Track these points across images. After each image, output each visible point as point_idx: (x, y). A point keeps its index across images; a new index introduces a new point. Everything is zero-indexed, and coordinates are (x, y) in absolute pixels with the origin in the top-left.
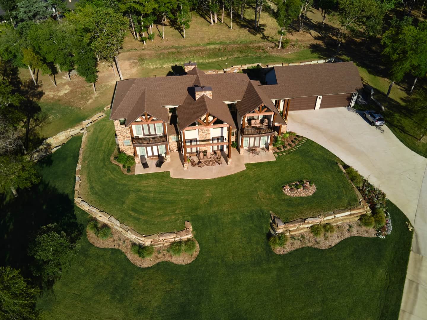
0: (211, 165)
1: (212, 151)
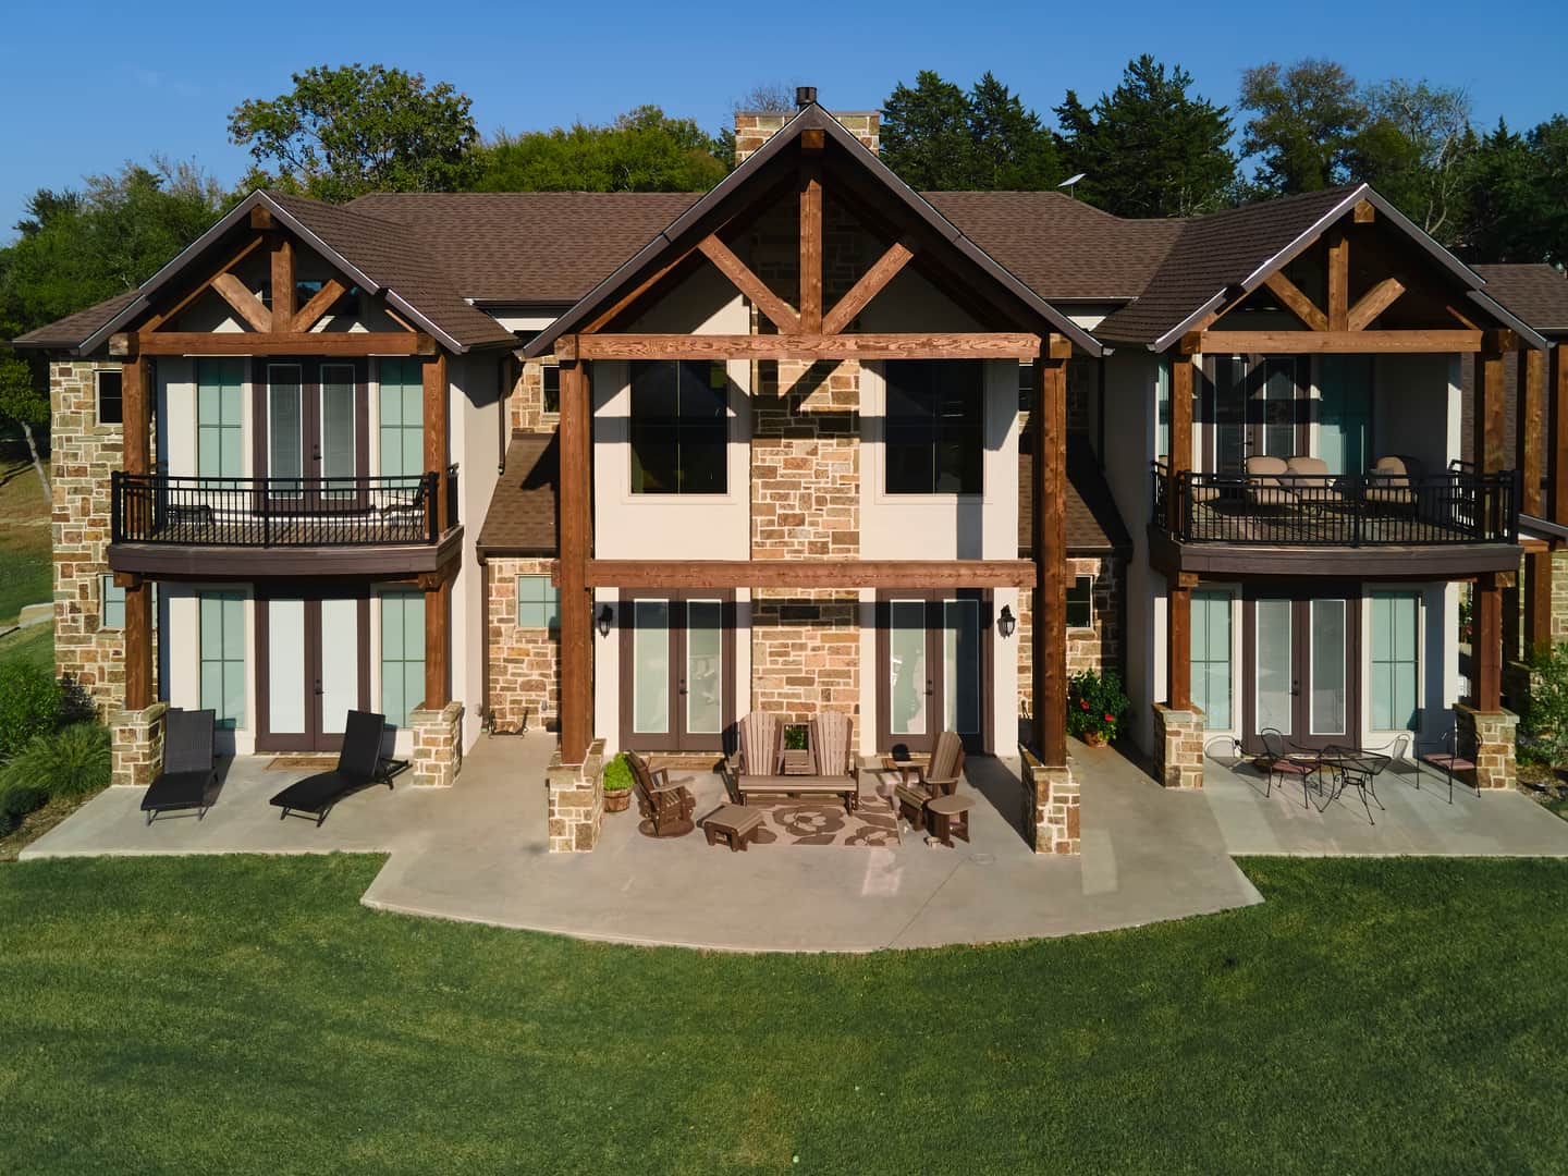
0: (850, 841)
1: (880, 748)
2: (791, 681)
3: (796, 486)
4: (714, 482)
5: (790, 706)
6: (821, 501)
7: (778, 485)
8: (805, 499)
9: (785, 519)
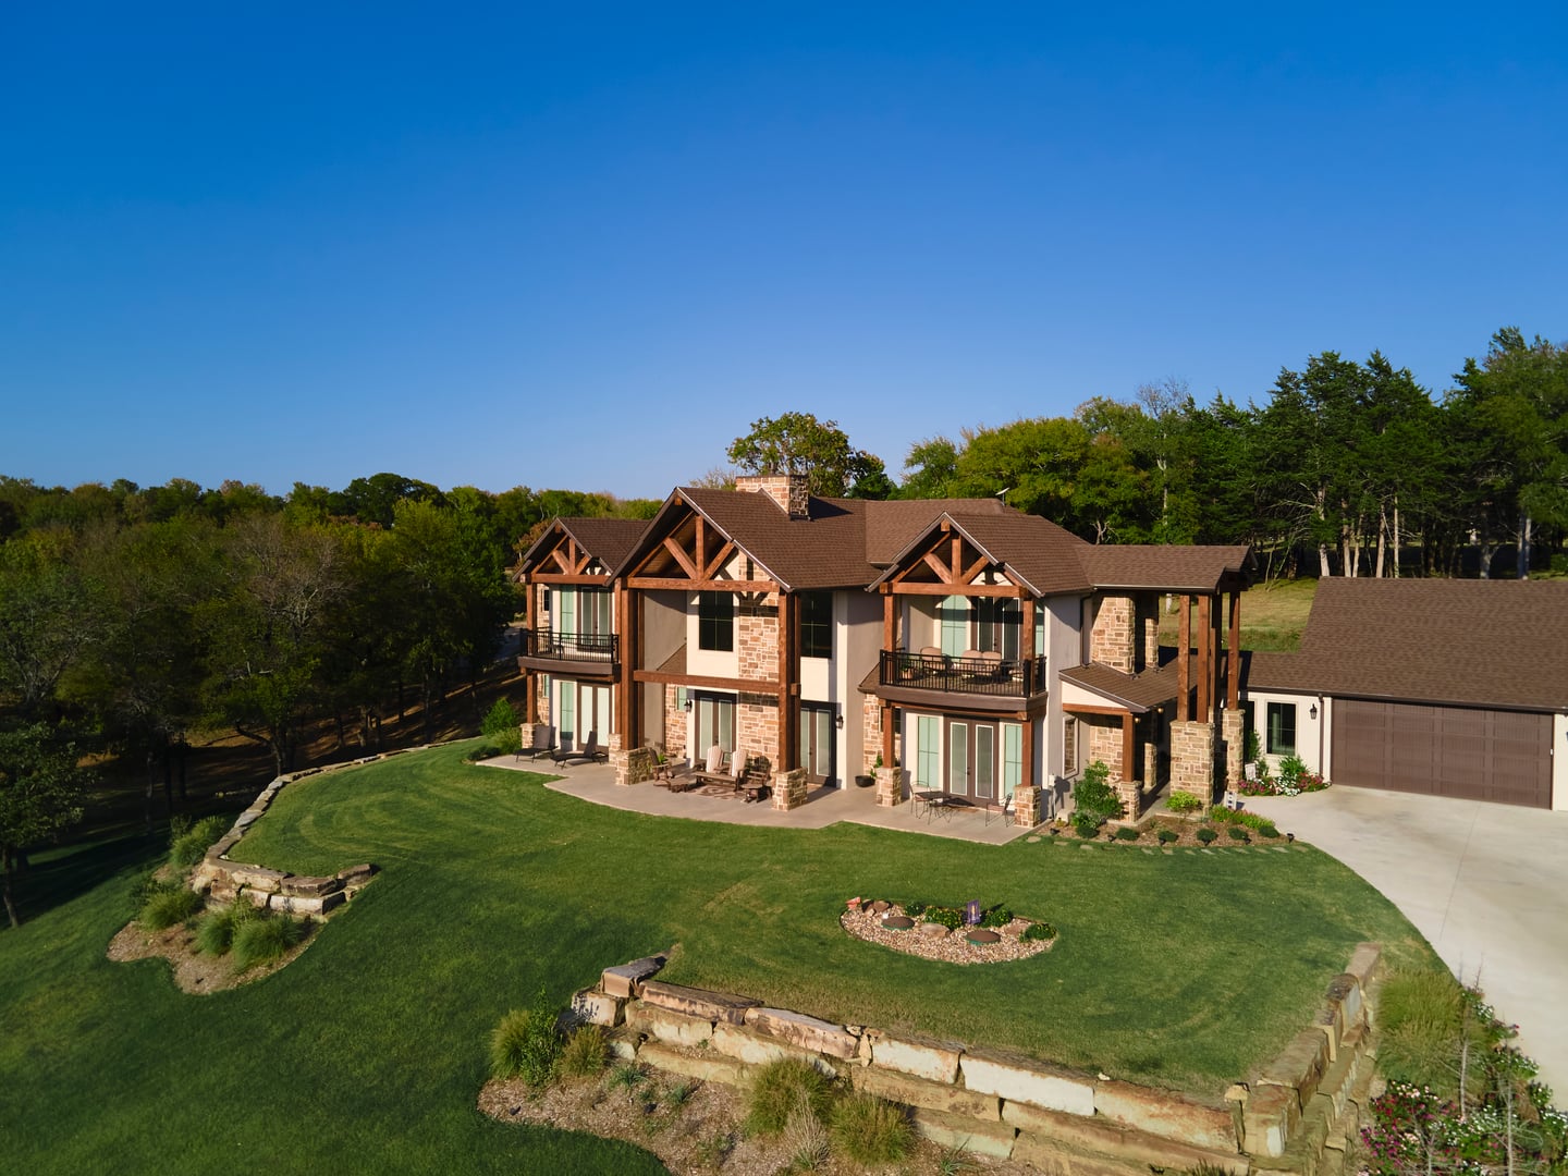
2: (753, 741)
3: (755, 650)
4: (729, 648)
5: (752, 752)
6: (764, 657)
7: (748, 649)
8: (758, 656)
9: (751, 664)
